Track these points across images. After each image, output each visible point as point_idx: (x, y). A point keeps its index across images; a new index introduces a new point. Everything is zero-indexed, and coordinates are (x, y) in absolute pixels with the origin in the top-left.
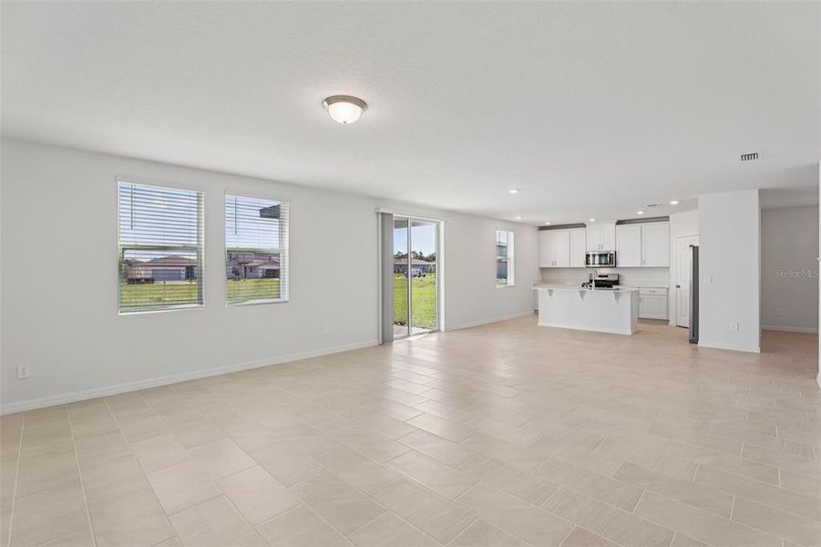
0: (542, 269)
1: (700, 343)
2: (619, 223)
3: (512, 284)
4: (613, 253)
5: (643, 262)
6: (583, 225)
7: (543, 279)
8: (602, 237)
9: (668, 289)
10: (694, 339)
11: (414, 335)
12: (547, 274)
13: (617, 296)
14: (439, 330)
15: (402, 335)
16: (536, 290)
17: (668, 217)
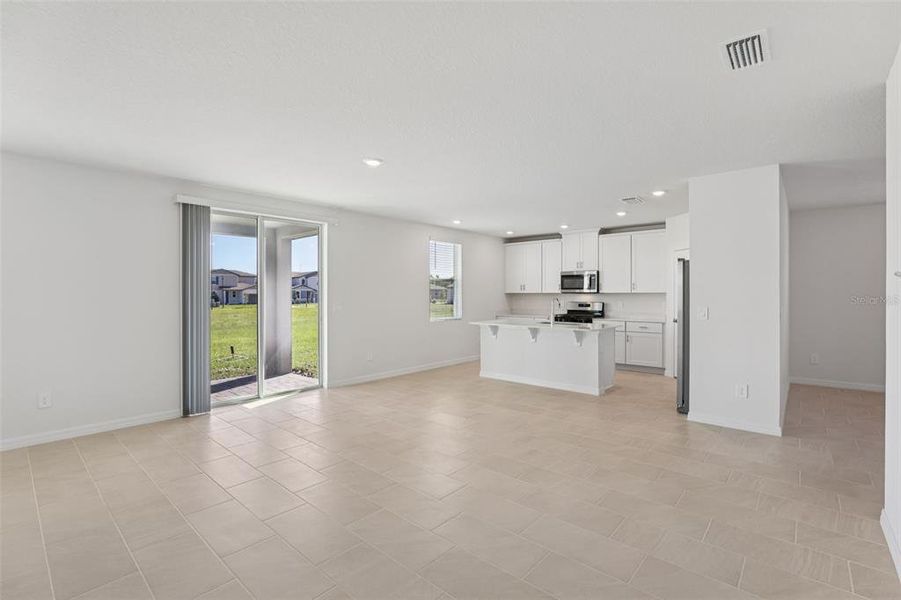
0: (511, 296)
1: (691, 416)
2: (604, 231)
3: (460, 316)
4: (595, 273)
5: (633, 285)
6: (558, 236)
7: (512, 310)
8: (581, 252)
9: (663, 324)
10: (683, 409)
11: (266, 397)
12: (514, 303)
13: (580, 336)
14: (322, 387)
15: (250, 396)
16: (478, 327)
17: (664, 223)
